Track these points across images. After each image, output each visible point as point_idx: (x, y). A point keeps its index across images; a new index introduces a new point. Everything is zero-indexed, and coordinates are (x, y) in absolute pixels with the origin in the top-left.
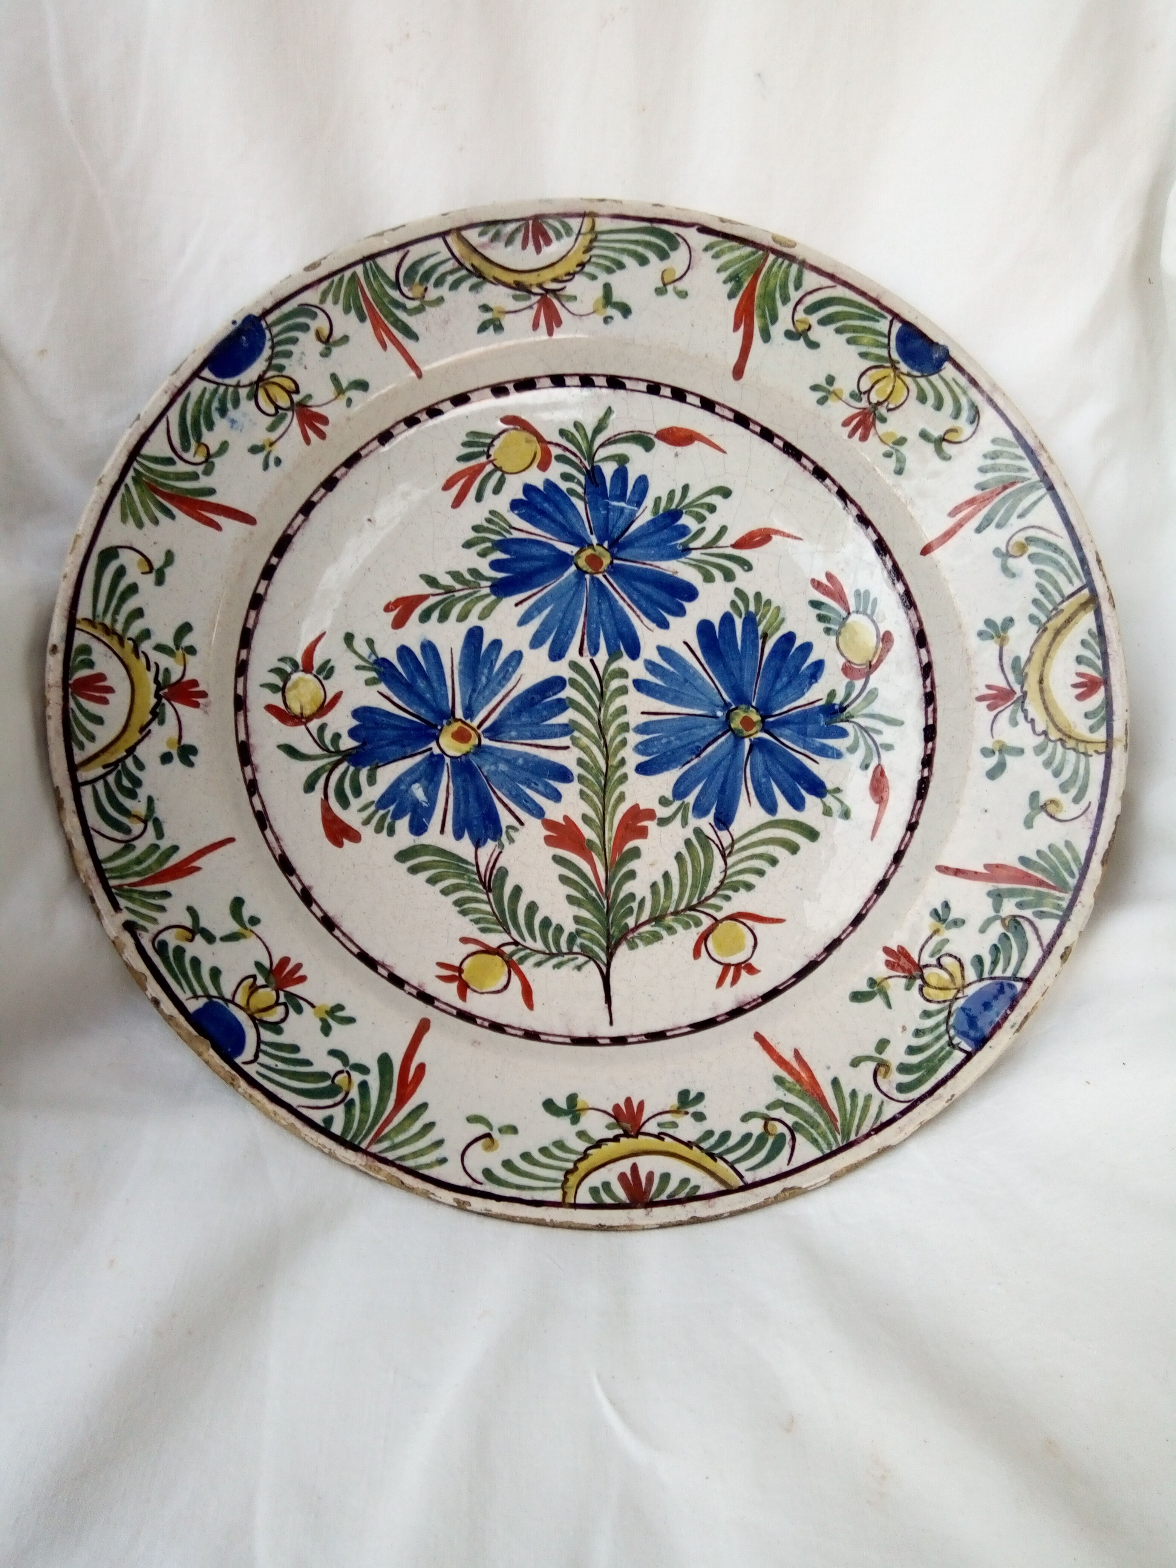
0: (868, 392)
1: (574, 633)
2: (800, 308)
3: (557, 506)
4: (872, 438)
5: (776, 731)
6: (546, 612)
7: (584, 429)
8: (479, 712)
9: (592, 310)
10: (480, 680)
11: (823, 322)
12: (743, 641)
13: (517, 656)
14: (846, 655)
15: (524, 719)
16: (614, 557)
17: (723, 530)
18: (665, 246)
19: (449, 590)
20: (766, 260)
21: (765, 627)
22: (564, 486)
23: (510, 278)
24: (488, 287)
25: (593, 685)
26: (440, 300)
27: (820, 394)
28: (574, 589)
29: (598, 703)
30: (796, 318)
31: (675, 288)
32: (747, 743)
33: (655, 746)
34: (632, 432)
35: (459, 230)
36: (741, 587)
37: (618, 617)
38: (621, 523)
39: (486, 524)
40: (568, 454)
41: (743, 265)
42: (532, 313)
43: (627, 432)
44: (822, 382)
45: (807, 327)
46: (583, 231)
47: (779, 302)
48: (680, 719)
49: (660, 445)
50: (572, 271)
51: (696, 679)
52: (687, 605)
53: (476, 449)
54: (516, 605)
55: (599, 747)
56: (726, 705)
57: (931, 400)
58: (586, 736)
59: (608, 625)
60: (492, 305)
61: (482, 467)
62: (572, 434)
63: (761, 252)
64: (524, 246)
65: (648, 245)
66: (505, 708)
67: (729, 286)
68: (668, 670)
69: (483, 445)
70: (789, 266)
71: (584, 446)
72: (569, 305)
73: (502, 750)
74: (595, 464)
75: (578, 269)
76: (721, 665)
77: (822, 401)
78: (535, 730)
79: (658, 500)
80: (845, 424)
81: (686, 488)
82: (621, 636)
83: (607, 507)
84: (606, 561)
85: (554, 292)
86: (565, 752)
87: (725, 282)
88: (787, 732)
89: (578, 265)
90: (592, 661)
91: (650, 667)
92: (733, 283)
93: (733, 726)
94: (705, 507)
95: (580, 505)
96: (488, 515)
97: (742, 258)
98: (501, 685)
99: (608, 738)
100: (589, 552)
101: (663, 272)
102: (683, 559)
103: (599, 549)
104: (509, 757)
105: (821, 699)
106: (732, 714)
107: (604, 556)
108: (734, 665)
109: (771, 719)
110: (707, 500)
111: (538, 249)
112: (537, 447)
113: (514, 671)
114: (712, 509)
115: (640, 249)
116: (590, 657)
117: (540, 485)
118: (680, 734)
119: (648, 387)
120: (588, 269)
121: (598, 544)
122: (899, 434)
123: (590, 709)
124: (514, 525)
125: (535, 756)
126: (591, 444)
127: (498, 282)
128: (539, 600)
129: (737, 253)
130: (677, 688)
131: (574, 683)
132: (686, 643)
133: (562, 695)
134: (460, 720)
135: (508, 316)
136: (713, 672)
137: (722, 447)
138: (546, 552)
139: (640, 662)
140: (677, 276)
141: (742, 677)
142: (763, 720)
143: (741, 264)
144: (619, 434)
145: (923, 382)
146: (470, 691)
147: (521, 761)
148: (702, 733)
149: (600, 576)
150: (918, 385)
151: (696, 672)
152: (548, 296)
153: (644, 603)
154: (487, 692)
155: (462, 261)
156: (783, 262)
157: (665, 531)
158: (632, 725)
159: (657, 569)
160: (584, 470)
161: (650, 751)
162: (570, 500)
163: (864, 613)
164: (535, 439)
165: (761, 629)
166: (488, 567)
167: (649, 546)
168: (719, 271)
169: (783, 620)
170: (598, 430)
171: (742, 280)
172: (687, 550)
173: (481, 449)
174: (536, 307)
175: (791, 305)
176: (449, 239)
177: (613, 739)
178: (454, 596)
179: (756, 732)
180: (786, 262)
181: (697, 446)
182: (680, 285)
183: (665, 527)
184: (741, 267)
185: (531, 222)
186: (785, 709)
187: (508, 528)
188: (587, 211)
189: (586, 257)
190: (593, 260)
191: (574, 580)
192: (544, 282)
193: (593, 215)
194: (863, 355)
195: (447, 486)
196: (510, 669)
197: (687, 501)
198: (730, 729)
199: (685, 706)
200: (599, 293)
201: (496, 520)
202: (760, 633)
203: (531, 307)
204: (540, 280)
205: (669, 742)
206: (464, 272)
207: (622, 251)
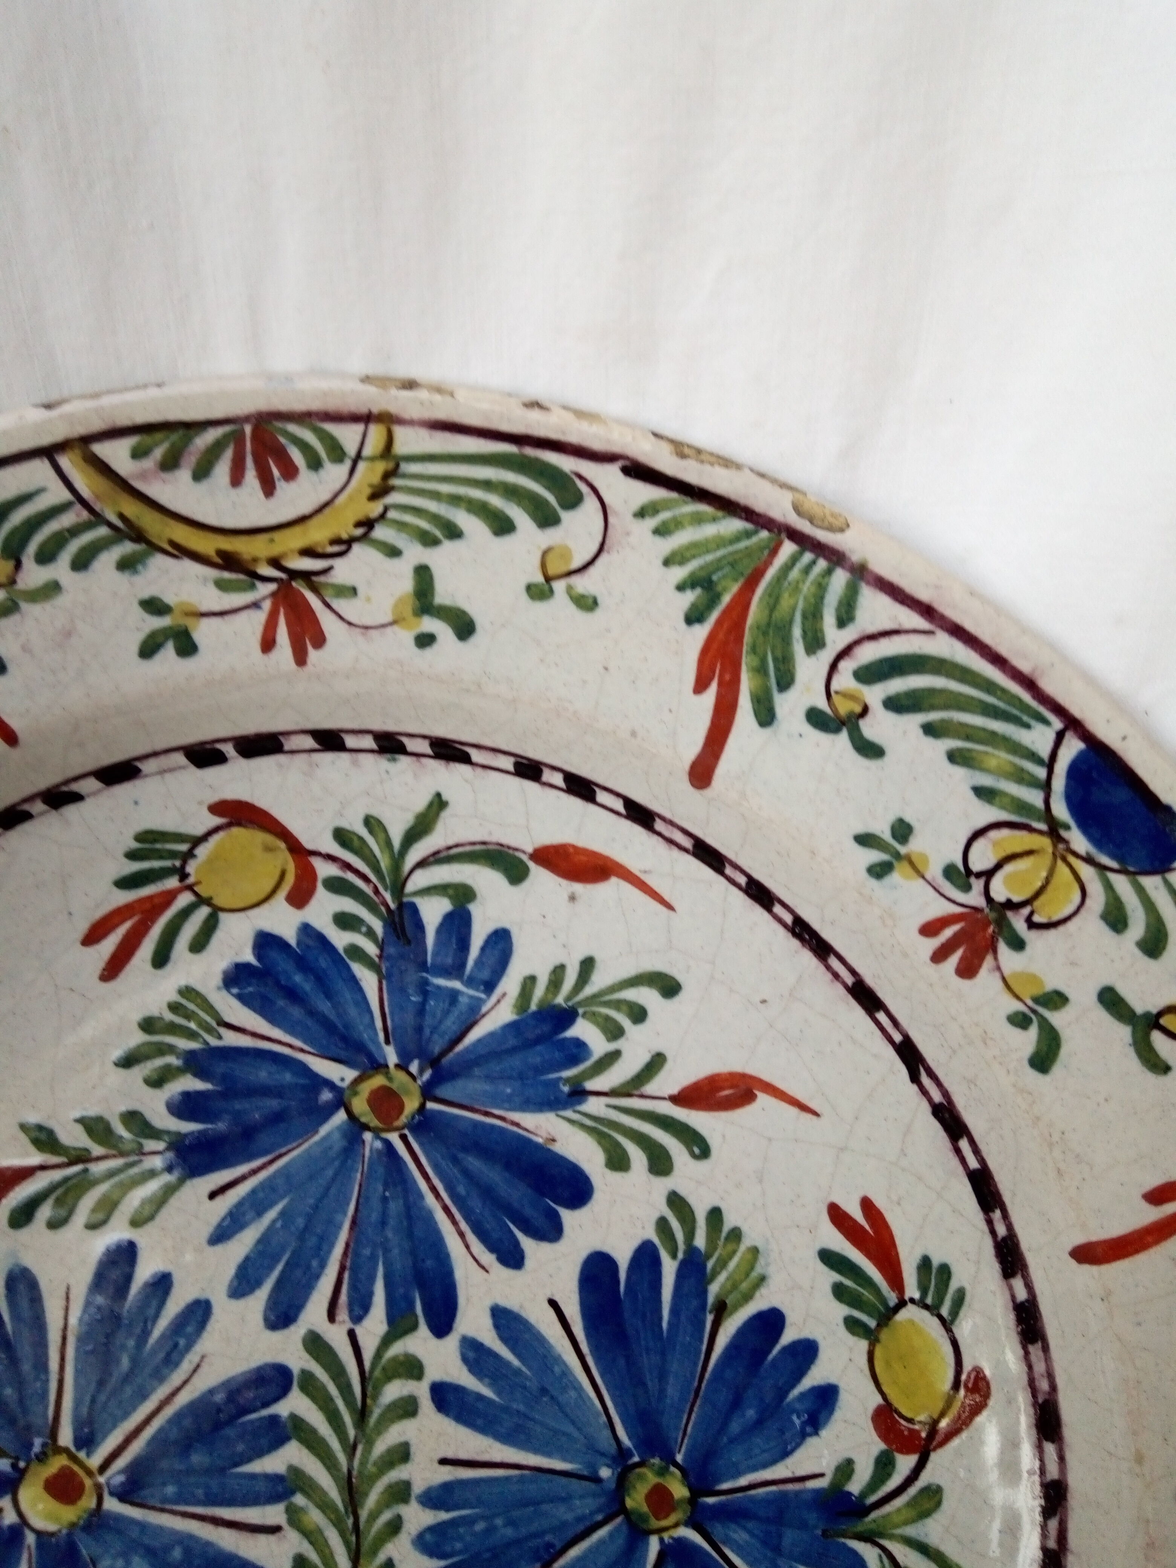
0: (988, 875)
1: (323, 1265)
2: (847, 667)
3: (321, 981)
4: (986, 974)
5: (718, 1530)
6: (271, 1215)
7: (385, 831)
8: (105, 1436)
9: (388, 618)
10: (118, 1361)
11: (895, 704)
12: (674, 1311)
13: (200, 1312)
14: (885, 1389)
15: (198, 1458)
16: (427, 1093)
17: (657, 1062)
18: (551, 498)
19: (82, 1157)
20: (774, 552)
21: (723, 1286)
22: (340, 939)
23: (208, 545)
24: (159, 561)
25: (345, 1388)
26: (53, 588)
27: (875, 856)
28: (337, 1163)
29: (352, 1432)
30: (835, 686)
31: (569, 589)
32: (654, 1545)
33: (460, 1538)
34: (484, 843)
35: (86, 440)
36: (683, 1192)
37: (418, 1232)
38: (451, 1025)
39: (169, 1016)
40: (350, 877)
41: (724, 557)
42: (259, 618)
43: (473, 844)
44: (883, 830)
45: (858, 709)
46: (367, 452)
47: (798, 648)
48: (521, 1480)
49: (539, 875)
50: (345, 536)
51: (564, 1389)
52: (567, 1216)
53: (156, 864)
54: (212, 1196)
55: (342, 1534)
56: (623, 1453)
57: (1137, 928)
58: (319, 1507)
59: (396, 1251)
60: (169, 599)
61: (169, 897)
62: (361, 839)
63: (764, 534)
64: (236, 479)
65: (511, 492)
66: (161, 1430)
67: (690, 597)
68: (508, 1364)
69: (173, 855)
70: (829, 572)
71: (384, 863)
72: (341, 605)
73: (143, 1526)
74: (405, 900)
75: (359, 532)
76: (622, 1362)
77: (879, 871)
78: (214, 1484)
79: (530, 981)
80: (929, 929)
81: (588, 965)
82: (421, 1279)
83: (424, 989)
84: (411, 1104)
85: (306, 576)
86: (272, 1538)
87: (681, 588)
88: (740, 1535)
89: (358, 524)
90: (352, 1334)
91: (471, 1355)
92: (698, 591)
93: (629, 1503)
94: (624, 1008)
95: (368, 980)
96: (175, 997)
97: (720, 542)
98: (159, 1377)
99: (364, 1514)
100: (378, 1081)
101: (545, 554)
102: (569, 1113)
103: (400, 1077)
104: (156, 1544)
105: (822, 1475)
106: (632, 1476)
107: (408, 1092)
108: (647, 1362)
109: (711, 1500)
110: (631, 994)
111: (269, 488)
112: (285, 859)
113: (189, 1347)
114: (639, 1015)
115: (495, 501)
116: (349, 1325)
117: (290, 935)
118: (516, 1513)
119: (517, 765)
120: (380, 532)
121: (397, 1066)
122: (1051, 983)
123: (335, 1444)
124: (228, 1019)
125: (208, 1544)
126: (398, 859)
127: (180, 551)
128: (262, 1186)
129: (710, 530)
130: (522, 1407)
131: (309, 1384)
132: (553, 1303)
133: (283, 1409)
134: (66, 1451)
135: (205, 622)
136: (602, 1376)
137: (667, 897)
138: (288, 1077)
139: (451, 1343)
140: (576, 563)
141: (662, 1391)
142: (693, 1501)
143: (720, 553)
144: (457, 846)
145: (1121, 884)
146: (93, 1386)
147: (177, 1554)
148: (562, 1513)
149: (394, 1138)
150: (1109, 887)
151: (566, 1372)
152: (294, 584)
153: (476, 1204)
154: (128, 1391)
155: (97, 507)
156: (814, 562)
157: (539, 1048)
158: (418, 1488)
159: (515, 1129)
160: (383, 909)
161: (448, 1549)
162: (348, 968)
163: (933, 1309)
164: (283, 845)
165: (714, 1289)
166: (163, 1110)
167: (504, 1077)
168: (667, 562)
169: (762, 1279)
170: (413, 835)
171: (719, 588)
172: (579, 1094)
173: (167, 863)
174: (267, 605)
175: (826, 656)
176: (65, 461)
177: (374, 1516)
178: (86, 1171)
179: (676, 1525)
180: (822, 564)
181: (614, 886)
182: (583, 584)
183: (538, 1041)
184: (719, 560)
185: (248, 429)
186: (743, 1481)
187: (214, 1024)
188: (375, 410)
189: (375, 509)
190: (392, 514)
191: (338, 1143)
192: (284, 555)
193: (388, 420)
194: (984, 793)
195: (93, 937)
196: (182, 1342)
197: (589, 990)
198: (622, 1509)
199: (536, 1451)
200: (406, 585)
201: (191, 1006)
202: (711, 1299)
203: (256, 605)
204: (275, 550)
205: (490, 1530)
206: (102, 531)
207: (455, 500)
